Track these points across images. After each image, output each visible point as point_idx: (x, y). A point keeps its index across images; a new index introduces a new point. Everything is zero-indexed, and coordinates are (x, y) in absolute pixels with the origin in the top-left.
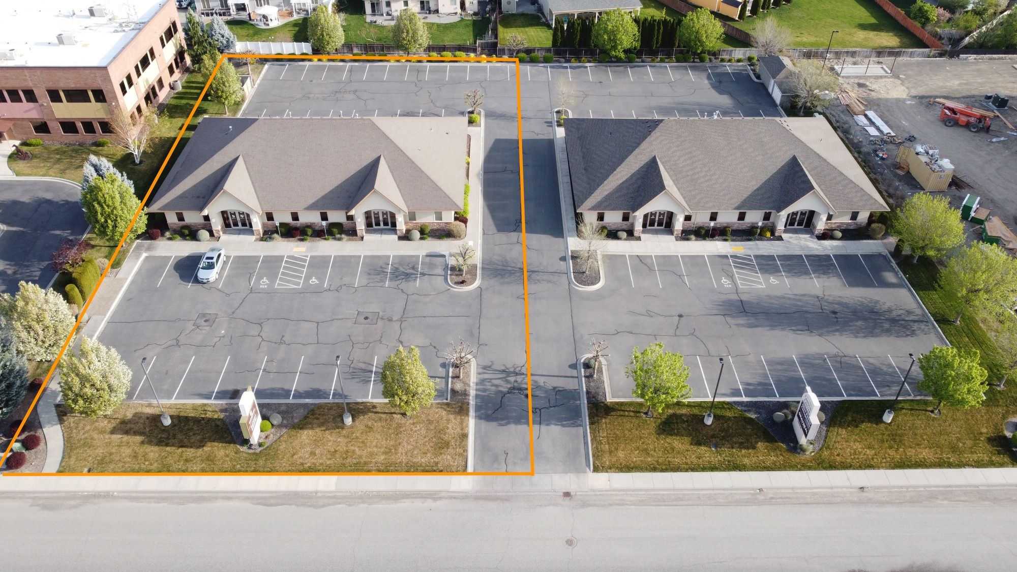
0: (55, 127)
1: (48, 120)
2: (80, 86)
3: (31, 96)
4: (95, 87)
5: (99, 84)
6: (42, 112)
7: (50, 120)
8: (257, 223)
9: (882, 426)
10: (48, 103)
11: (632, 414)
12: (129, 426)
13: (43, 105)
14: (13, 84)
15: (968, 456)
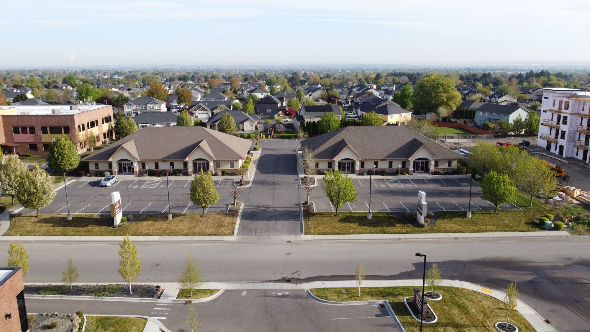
0: (41, 147)
1: (38, 143)
2: (59, 124)
3: (32, 130)
4: (66, 125)
5: (68, 124)
6: (36, 138)
7: (39, 143)
8: (136, 167)
9: (466, 219)
10: (40, 134)
11: (327, 216)
12: (48, 220)
13: (37, 135)
14: (24, 124)
15: (514, 228)
